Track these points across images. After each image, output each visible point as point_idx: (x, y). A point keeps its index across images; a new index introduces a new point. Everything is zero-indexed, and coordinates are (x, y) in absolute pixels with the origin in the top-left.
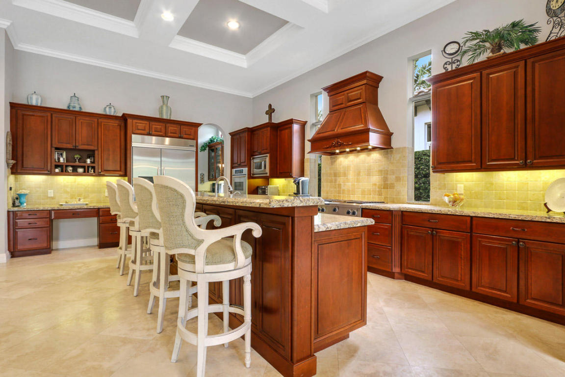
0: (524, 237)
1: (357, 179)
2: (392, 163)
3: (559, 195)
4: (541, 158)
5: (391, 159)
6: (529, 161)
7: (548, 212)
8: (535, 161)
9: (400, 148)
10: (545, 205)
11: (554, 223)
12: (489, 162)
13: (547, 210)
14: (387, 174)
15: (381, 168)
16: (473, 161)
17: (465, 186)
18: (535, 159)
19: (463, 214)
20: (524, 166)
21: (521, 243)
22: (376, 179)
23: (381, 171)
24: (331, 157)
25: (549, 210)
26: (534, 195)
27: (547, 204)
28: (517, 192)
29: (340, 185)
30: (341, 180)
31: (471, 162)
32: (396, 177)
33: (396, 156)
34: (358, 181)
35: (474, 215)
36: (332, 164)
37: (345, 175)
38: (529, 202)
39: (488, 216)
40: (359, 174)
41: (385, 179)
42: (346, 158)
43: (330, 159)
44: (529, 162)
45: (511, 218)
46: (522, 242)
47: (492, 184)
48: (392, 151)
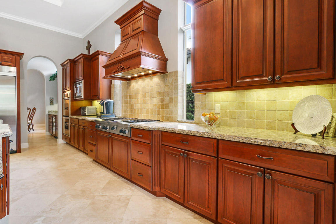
0: (270, 167)
1: (144, 101)
2: (167, 86)
3: (307, 115)
4: (289, 72)
5: (166, 82)
6: (277, 76)
7: (295, 133)
8: (283, 77)
9: (172, 72)
10: (293, 125)
11: (307, 152)
12: (238, 80)
13: (294, 131)
14: (164, 96)
15: (159, 91)
16: (225, 79)
17: (221, 106)
18: (283, 75)
19: (210, 137)
20: (273, 83)
21: (267, 175)
22: (156, 100)
23: (159, 93)
24: (127, 83)
25: (296, 131)
26: (281, 114)
27: (295, 125)
28: (266, 111)
29: (132, 105)
30: (133, 101)
31: (222, 80)
32: (170, 98)
33: (170, 79)
34: (144, 102)
35: (220, 138)
36: (128, 89)
37: (136, 97)
38: (277, 121)
39: (233, 140)
40: (144, 96)
41: (162, 100)
42: (137, 82)
43: (126, 83)
44: (277, 78)
45: (256, 143)
46: (269, 173)
47: (244, 103)
48: (167, 75)
